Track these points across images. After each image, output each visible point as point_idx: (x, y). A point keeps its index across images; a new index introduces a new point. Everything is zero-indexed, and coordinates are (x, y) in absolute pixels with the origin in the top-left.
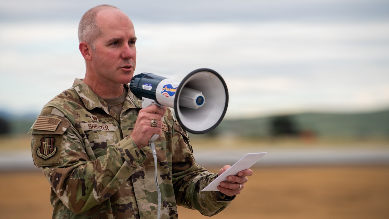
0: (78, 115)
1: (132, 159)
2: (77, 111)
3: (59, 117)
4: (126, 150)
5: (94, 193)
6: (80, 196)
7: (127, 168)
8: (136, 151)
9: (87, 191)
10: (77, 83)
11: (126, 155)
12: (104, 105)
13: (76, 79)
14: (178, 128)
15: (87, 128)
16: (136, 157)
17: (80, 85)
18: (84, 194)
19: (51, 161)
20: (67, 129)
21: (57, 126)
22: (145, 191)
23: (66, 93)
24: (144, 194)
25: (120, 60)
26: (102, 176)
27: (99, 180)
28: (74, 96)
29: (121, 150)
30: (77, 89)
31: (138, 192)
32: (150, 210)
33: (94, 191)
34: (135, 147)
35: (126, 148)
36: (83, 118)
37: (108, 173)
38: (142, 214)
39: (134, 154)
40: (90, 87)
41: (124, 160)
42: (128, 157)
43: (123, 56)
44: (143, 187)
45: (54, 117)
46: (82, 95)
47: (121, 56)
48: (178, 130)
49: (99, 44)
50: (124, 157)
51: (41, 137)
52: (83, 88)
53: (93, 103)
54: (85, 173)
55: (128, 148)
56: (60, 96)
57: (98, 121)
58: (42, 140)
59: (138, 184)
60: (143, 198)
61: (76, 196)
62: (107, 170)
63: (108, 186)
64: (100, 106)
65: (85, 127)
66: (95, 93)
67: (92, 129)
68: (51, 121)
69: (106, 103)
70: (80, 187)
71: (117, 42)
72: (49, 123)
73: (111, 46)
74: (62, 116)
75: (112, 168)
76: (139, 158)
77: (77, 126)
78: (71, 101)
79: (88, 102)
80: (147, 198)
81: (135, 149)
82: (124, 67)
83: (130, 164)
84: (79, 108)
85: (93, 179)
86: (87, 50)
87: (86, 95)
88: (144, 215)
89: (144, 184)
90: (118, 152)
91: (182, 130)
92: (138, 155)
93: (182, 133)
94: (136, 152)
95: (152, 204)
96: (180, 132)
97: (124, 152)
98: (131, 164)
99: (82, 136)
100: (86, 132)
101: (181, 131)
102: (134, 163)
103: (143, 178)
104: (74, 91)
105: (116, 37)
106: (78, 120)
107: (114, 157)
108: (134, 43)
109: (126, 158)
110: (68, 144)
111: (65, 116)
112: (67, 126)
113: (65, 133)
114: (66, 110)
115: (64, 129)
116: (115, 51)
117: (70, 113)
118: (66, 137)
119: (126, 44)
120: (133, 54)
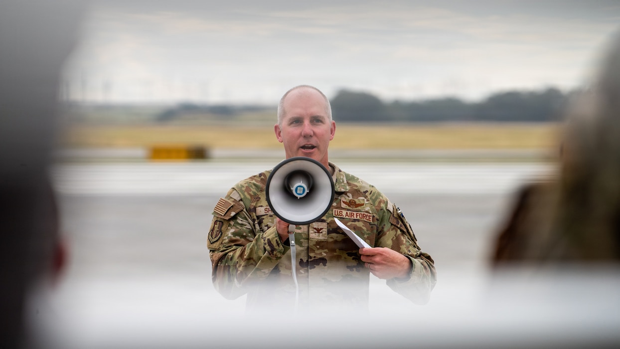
1: (273, 249)
2: (259, 193)
4: (268, 239)
5: (235, 281)
6: (226, 283)
7: (269, 258)
8: (276, 240)
11: (267, 245)
14: (395, 221)
15: (263, 213)
16: (277, 247)
19: (214, 247)
21: (228, 210)
22: (325, 279)
23: (260, 174)
25: (302, 139)
26: (243, 264)
27: (241, 269)
29: (265, 239)
33: (235, 279)
34: (276, 237)
35: (268, 238)
36: (262, 202)
37: (251, 262)
39: (274, 244)
41: (265, 250)
42: (269, 247)
43: (303, 133)
44: (322, 275)
45: (231, 200)
47: (301, 134)
48: (395, 224)
49: (284, 123)
50: (265, 246)
51: (216, 221)
54: (231, 259)
55: (270, 237)
56: (253, 178)
61: (223, 283)
62: (250, 258)
63: (249, 275)
65: (260, 211)
67: (268, 213)
68: (225, 204)
73: (292, 125)
74: (239, 199)
75: (254, 257)
76: (280, 248)
77: (251, 210)
78: (257, 184)
81: (276, 238)
82: (303, 147)
83: (270, 254)
84: (261, 191)
86: (280, 132)
89: (325, 271)
90: (262, 241)
91: (400, 222)
92: (278, 245)
93: (399, 226)
94: (277, 242)
96: (397, 225)
97: (266, 241)
98: (272, 255)
101: (398, 223)
102: (275, 253)
103: (325, 265)
105: (295, 116)
106: (255, 204)
107: (258, 246)
108: (321, 122)
109: (268, 248)
110: (232, 230)
111: (241, 200)
112: (238, 211)
113: (234, 218)
114: (246, 194)
115: (233, 214)
116: (296, 130)
117: (248, 197)
118: (232, 223)
119: (307, 122)
120: (314, 133)
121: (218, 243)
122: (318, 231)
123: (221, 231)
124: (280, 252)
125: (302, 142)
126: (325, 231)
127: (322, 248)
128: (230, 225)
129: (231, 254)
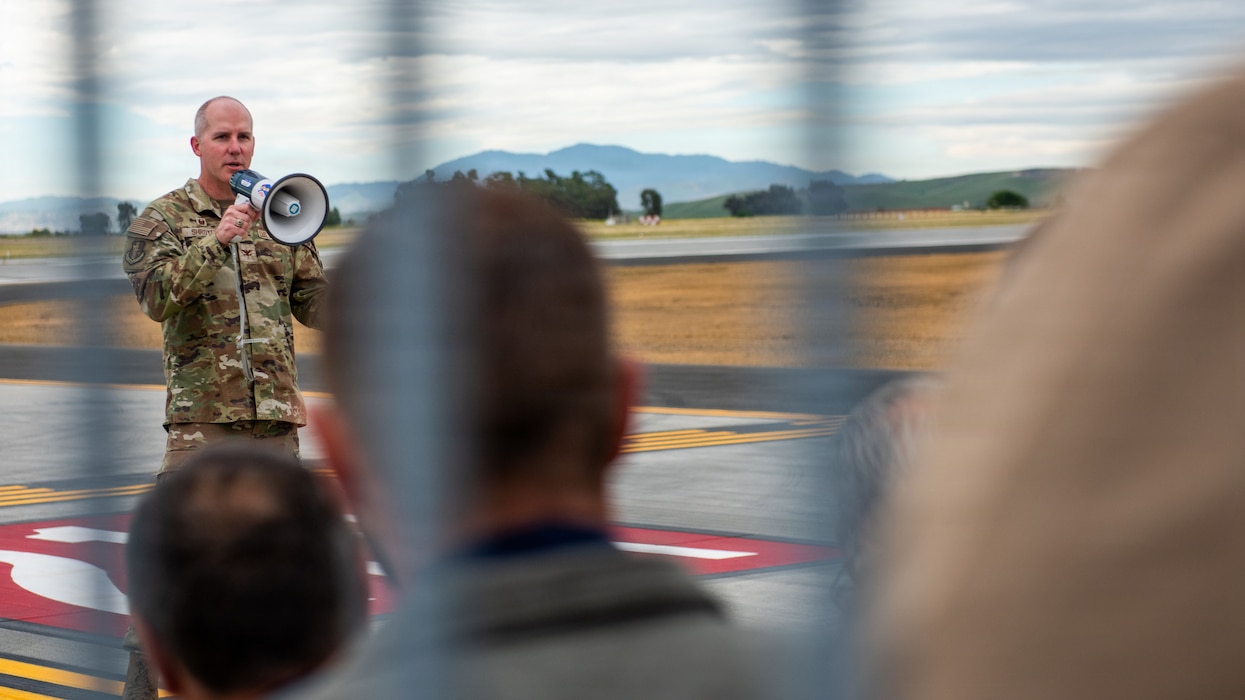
0: (181, 219)
1: (214, 257)
2: (180, 214)
3: (157, 220)
4: (207, 248)
5: (172, 296)
6: (158, 300)
7: (209, 267)
9: (165, 294)
10: (190, 184)
12: (215, 206)
13: (191, 179)
15: (190, 234)
16: (218, 255)
17: (191, 185)
18: (162, 297)
19: (135, 267)
20: (163, 235)
21: (150, 230)
22: (260, 304)
23: (174, 193)
24: (258, 307)
25: (228, 156)
26: (180, 276)
27: (177, 281)
28: (184, 197)
29: (202, 248)
30: (188, 189)
31: (251, 305)
32: (264, 325)
33: (171, 293)
34: (217, 244)
36: (186, 223)
37: (187, 273)
38: (253, 329)
39: (215, 251)
40: (202, 187)
41: (204, 258)
42: (209, 255)
43: (230, 150)
44: (257, 299)
45: (152, 221)
46: (191, 196)
47: (227, 151)
49: (207, 137)
50: (204, 255)
51: (133, 240)
52: (195, 188)
53: (202, 205)
54: (162, 274)
55: (209, 245)
56: (167, 197)
57: (205, 224)
58: (134, 243)
59: (251, 296)
60: (257, 312)
61: (154, 301)
62: (185, 270)
63: (188, 287)
64: (211, 207)
65: (187, 232)
66: (206, 193)
67: (196, 235)
68: (146, 224)
69: (218, 205)
70: (158, 289)
71: (224, 136)
72: (144, 226)
73: (217, 140)
74: (161, 219)
75: (191, 268)
77: (177, 232)
78: (176, 203)
79: (197, 204)
80: (262, 312)
81: (217, 246)
82: (230, 164)
84: (184, 210)
85: (170, 280)
86: (198, 145)
87: (196, 196)
88: (256, 330)
89: (259, 296)
90: (200, 250)
92: (219, 252)
94: (218, 249)
95: (267, 319)
97: (205, 249)
98: (212, 263)
99: (182, 242)
100: (187, 238)
102: (216, 260)
103: (258, 289)
104: (184, 190)
105: (223, 131)
106: (179, 224)
107: (195, 256)
108: (248, 138)
109: (207, 256)
110: (158, 250)
111: (164, 220)
112: (164, 231)
113: (159, 238)
114: (168, 213)
115: (159, 234)
116: (221, 146)
117: (171, 216)
118: (157, 243)
119: (234, 138)
120: (242, 150)
121: (141, 263)
122: (247, 253)
123: (142, 251)
124: (222, 260)
125: (230, 159)
126: (254, 253)
127: (253, 271)
128: (154, 245)
129: (161, 269)
